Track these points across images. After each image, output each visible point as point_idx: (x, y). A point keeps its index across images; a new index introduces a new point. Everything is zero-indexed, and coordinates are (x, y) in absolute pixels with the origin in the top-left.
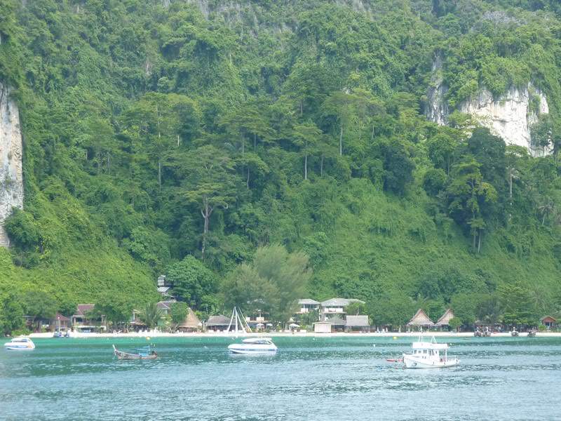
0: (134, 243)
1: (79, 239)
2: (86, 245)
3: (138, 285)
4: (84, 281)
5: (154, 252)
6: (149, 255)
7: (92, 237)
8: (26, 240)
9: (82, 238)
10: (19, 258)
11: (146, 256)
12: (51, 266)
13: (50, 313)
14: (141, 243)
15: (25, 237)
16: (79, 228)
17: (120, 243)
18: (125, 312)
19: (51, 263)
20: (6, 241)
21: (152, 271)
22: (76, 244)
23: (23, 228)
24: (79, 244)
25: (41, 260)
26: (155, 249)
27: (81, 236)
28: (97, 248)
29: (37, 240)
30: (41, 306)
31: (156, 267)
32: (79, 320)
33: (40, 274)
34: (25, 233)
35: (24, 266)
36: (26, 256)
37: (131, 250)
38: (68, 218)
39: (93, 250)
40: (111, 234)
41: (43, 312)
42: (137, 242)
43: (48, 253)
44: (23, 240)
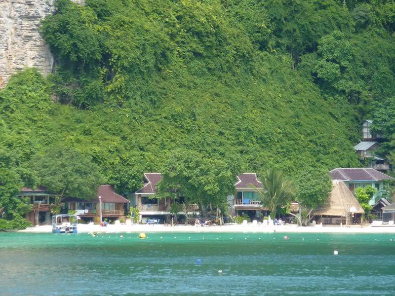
0: (322, 62)
1: (197, 55)
2: (212, 66)
3: (309, 138)
4: (188, 131)
5: (363, 77)
6: (351, 83)
7: (227, 52)
8: (78, 57)
9: (205, 53)
10: (67, 90)
11: (343, 85)
12: (126, 103)
13: (84, 188)
14: (334, 61)
15: (76, 52)
16: (198, 34)
17: (298, 61)
18: (210, 187)
19: (127, 98)
20: (47, 58)
21: (353, 112)
22: (192, 65)
23: (72, 36)
24: (197, 64)
25: (109, 94)
26: (364, 71)
27: (201, 49)
28: (238, 71)
29: (99, 57)
30: (65, 176)
31: (361, 105)
32: (146, 201)
33: (103, 119)
34: (74, 45)
35: (75, 104)
36: (82, 85)
37: (315, 74)
38: (179, 18)
39: (230, 74)
40: (278, 45)
41: (70, 187)
42: (328, 60)
43: (119, 80)
44: (73, 57)
